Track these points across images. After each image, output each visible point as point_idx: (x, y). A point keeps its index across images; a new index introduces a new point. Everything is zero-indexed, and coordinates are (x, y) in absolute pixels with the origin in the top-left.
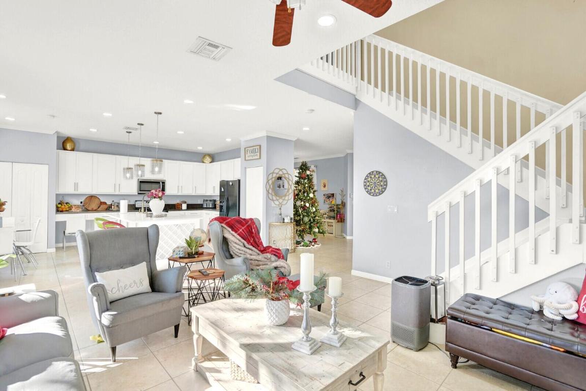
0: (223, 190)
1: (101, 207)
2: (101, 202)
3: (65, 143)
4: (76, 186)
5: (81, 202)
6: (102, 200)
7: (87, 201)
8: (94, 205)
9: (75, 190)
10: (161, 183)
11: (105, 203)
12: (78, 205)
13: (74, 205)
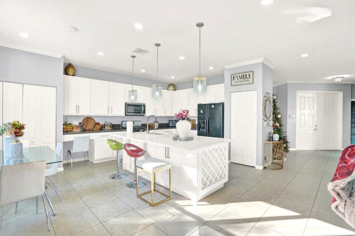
0: (202, 112)
1: (96, 127)
2: (96, 123)
3: (68, 69)
4: (78, 107)
5: (80, 123)
6: (97, 121)
7: (85, 122)
8: (90, 126)
9: (77, 112)
10: (142, 106)
11: (98, 124)
12: (78, 126)
13: (75, 126)
